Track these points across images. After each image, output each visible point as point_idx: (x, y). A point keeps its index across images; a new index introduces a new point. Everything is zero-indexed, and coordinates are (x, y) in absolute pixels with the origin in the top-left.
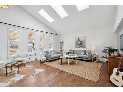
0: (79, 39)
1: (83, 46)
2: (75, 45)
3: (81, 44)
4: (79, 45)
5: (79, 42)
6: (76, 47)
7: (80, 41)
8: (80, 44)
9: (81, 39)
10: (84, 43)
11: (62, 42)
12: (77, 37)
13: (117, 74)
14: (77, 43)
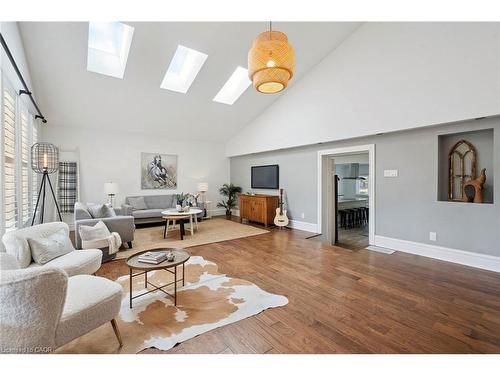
0: (158, 160)
1: (171, 183)
2: (143, 179)
3: (164, 176)
4: (157, 180)
5: (158, 171)
6: (144, 186)
7: (161, 168)
8: (160, 175)
9: (165, 162)
10: (172, 174)
11: (74, 165)
12: (149, 154)
13: (281, 214)
14: (150, 171)
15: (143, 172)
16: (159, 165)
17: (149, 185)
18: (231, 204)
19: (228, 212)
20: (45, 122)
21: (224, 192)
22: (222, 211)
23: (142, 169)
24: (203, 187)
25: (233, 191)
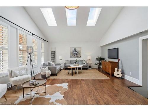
0: (75, 49)
1: (79, 56)
2: (71, 55)
3: (77, 54)
4: (75, 55)
5: (75, 53)
6: (71, 57)
7: (76, 52)
8: (76, 54)
9: (77, 50)
10: (79, 53)
11: (54, 52)
12: (72, 47)
13: (118, 71)
14: (73, 53)
15: (71, 53)
16: (75, 51)
17: (73, 57)
18: (100, 64)
19: (99, 67)
20: (47, 41)
21: (97, 59)
22: (97, 67)
23: (71, 52)
24: (89, 58)
25: (101, 59)
